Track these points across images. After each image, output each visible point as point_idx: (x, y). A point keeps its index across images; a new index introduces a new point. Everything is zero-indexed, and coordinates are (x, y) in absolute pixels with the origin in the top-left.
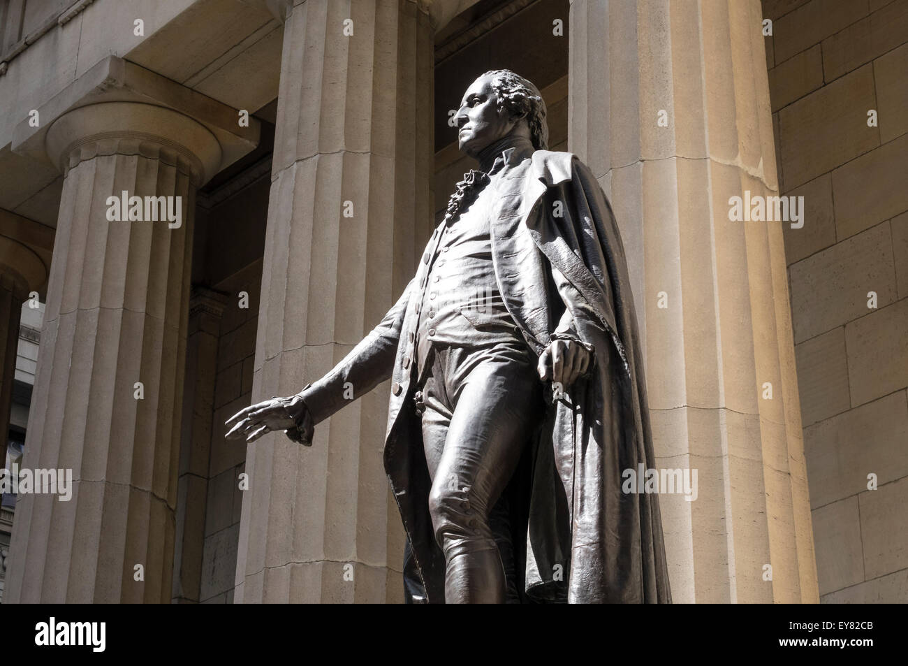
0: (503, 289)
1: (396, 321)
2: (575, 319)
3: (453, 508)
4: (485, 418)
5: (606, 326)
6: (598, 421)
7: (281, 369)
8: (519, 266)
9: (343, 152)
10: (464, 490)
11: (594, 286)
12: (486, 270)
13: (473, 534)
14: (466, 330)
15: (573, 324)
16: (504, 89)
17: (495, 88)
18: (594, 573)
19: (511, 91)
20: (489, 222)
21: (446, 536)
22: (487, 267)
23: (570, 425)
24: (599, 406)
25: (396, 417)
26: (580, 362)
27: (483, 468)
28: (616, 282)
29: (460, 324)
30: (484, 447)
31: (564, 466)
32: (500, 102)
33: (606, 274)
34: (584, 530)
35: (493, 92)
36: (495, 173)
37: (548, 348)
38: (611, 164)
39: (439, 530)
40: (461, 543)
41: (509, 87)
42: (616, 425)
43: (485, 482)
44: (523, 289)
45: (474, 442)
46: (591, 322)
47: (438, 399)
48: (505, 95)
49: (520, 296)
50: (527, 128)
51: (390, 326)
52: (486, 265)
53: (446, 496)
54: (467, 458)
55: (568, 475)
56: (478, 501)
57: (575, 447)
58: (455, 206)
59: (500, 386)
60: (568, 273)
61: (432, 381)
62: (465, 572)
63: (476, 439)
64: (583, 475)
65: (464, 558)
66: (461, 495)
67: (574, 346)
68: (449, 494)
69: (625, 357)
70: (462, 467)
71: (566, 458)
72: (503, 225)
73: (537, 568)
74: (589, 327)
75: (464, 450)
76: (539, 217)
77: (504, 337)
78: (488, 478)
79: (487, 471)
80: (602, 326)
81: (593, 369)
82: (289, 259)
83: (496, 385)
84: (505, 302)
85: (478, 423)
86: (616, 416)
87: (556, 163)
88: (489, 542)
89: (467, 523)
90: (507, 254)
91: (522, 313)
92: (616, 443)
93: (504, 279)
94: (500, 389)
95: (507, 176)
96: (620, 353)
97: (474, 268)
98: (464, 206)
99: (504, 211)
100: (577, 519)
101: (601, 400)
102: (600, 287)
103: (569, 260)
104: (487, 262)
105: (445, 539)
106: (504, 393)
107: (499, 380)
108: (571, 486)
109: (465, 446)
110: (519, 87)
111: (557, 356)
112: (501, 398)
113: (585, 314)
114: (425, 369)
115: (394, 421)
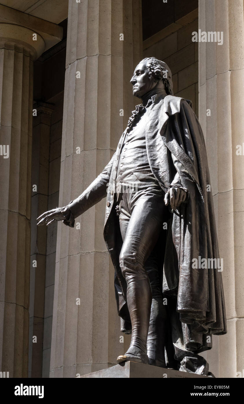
0: (151, 163)
1: (108, 171)
2: (181, 177)
3: (128, 262)
4: (142, 222)
5: (194, 180)
6: (190, 223)
7: (73, 162)
8: (157, 152)
9: (98, 55)
10: (134, 254)
11: (189, 161)
12: (143, 154)
13: (137, 273)
14: (135, 181)
15: (180, 179)
16: (152, 68)
17: (148, 67)
18: (188, 288)
19: (155, 69)
20: (145, 131)
21: (126, 274)
22: (144, 152)
23: (178, 224)
24: (190, 216)
25: (108, 216)
26: (182, 197)
27: (142, 244)
28: (199, 158)
29: (133, 178)
30: (142, 235)
31: (176, 241)
32: (150, 74)
33: (194, 155)
34: (184, 270)
35: (147, 69)
36: (148, 106)
37: (168, 191)
38: (216, 72)
39: (123, 271)
40: (132, 277)
41: (154, 67)
42: (198, 223)
43: (143, 250)
44: (159, 163)
45: (138, 233)
46: (187, 178)
47: (125, 210)
48: (152, 71)
49: (158, 166)
50: (163, 84)
51: (106, 174)
52: (144, 151)
53: (126, 257)
54: (135, 240)
55: (178, 245)
56: (140, 258)
57: (180, 233)
58: (131, 123)
59: (149, 207)
60: (177, 156)
61: (123, 202)
62: (134, 290)
63: (139, 231)
64: (184, 246)
65: (134, 283)
66: (132, 256)
67: (179, 190)
68: (127, 256)
69: (202, 193)
70: (133, 244)
71: (177, 238)
72: (151, 133)
73: (167, 283)
74: (186, 180)
75: (134, 236)
76: (166, 129)
77: (151, 184)
78: (144, 248)
79: (144, 245)
80: (192, 179)
81: (188, 199)
82: (75, 108)
83: (148, 206)
84: (151, 169)
85: (140, 224)
86: (198, 219)
87: (174, 104)
88: (144, 276)
89: (135, 269)
90: (152, 146)
91: (159, 173)
92: (198, 232)
93: (151, 158)
94: (149, 208)
95: (153, 109)
96: (200, 191)
97: (139, 153)
98: (134, 124)
99: (151, 127)
100: (181, 265)
101: (191, 213)
102: (191, 162)
103: (178, 150)
104: (144, 150)
105: (126, 275)
106: (151, 210)
107: (149, 204)
108: (179, 250)
109: (134, 235)
110: (158, 66)
111: (172, 195)
112: (149, 212)
113: (185, 174)
114: (119, 197)
115: (107, 218)
